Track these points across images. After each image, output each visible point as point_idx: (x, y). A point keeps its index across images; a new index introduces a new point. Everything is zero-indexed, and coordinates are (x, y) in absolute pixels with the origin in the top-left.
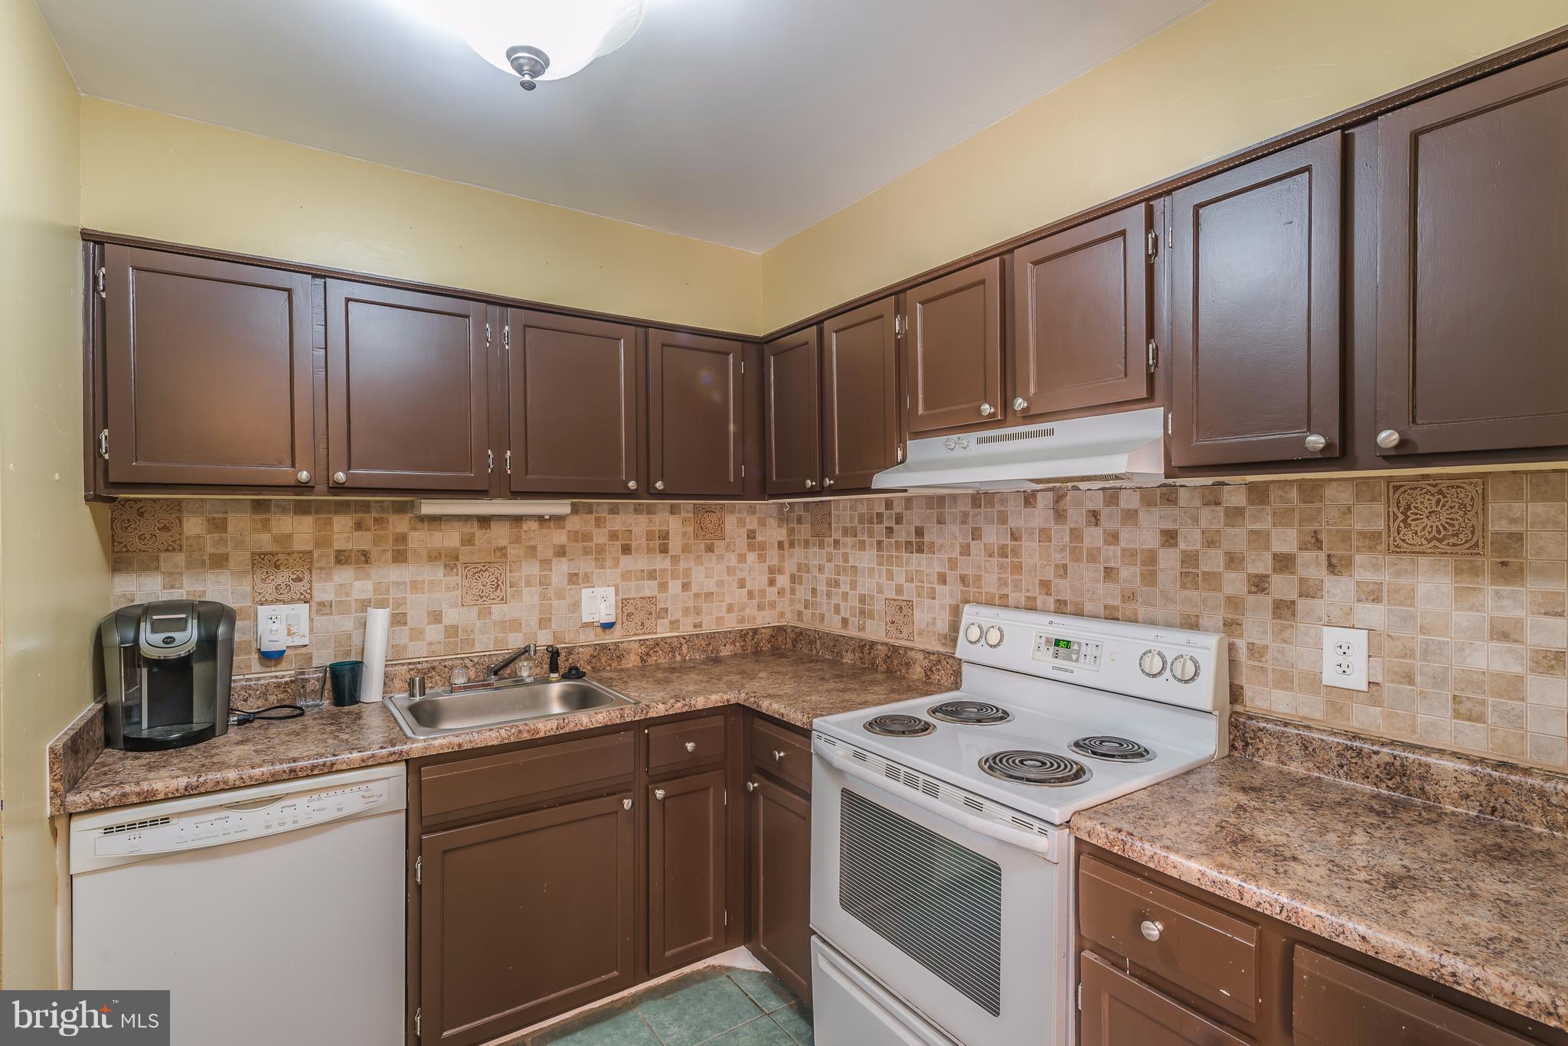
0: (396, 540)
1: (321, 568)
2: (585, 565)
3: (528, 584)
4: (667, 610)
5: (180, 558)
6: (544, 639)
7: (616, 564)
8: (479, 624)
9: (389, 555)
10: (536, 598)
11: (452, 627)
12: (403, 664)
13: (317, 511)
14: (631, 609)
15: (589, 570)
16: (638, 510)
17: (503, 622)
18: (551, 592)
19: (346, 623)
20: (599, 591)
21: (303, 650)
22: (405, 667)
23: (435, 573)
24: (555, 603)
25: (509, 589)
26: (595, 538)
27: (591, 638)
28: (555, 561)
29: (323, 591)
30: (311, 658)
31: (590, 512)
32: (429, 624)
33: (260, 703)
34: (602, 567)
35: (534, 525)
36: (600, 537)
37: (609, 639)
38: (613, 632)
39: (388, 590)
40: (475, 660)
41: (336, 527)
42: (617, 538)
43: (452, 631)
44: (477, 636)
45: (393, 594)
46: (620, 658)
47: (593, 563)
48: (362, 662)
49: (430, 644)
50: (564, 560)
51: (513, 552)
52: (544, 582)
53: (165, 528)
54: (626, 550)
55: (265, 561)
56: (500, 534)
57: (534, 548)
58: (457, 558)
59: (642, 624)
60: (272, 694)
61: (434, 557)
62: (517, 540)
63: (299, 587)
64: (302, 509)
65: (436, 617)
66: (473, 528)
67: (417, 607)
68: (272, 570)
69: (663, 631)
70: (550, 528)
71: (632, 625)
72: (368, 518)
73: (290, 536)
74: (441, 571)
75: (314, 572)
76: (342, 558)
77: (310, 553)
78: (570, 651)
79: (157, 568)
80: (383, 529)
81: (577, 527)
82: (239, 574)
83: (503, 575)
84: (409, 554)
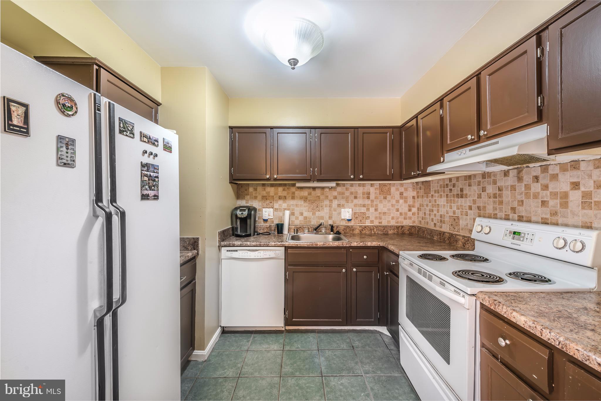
0: (292, 193)
1: (276, 200)
2: (343, 202)
3: (326, 206)
4: (369, 217)
5: (248, 197)
6: (330, 222)
7: (352, 202)
8: (312, 217)
9: (290, 197)
10: (328, 210)
11: (306, 217)
12: (293, 226)
13: (275, 186)
14: (357, 216)
15: (343, 203)
16: (359, 185)
17: (319, 217)
18: (332, 209)
19: (281, 214)
20: (347, 210)
21: (272, 220)
22: (294, 226)
23: (301, 202)
24: (333, 212)
25: (320, 208)
26: (345, 194)
27: (344, 223)
28: (333, 200)
29: (276, 206)
30: (273, 222)
31: (344, 186)
32: (300, 216)
33: (263, 231)
34: (348, 203)
35: (327, 190)
36: (347, 193)
37: (350, 224)
38: (351, 222)
39: (290, 207)
40: (311, 226)
41: (279, 190)
42: (353, 194)
43: (306, 218)
44: (312, 220)
45: (292, 207)
46: (353, 230)
47: (345, 201)
48: (283, 224)
49: (300, 221)
50: (336, 200)
51: (322, 197)
52: (330, 206)
53: (246, 190)
54: (356, 198)
55: (264, 198)
56: (318, 192)
57: (327, 196)
58: (307, 199)
59: (361, 221)
60: (265, 229)
61: (301, 198)
62: (323, 194)
63: (271, 204)
64: (272, 185)
65: (302, 214)
66: (311, 190)
67: (297, 211)
68: (266, 200)
69: (368, 223)
70: (332, 191)
71: (357, 221)
72: (286, 188)
73: (269, 192)
74: (303, 202)
75: (274, 201)
76: (280, 198)
77: (273, 196)
78: (337, 227)
79: (245, 199)
80: (289, 190)
81: (340, 191)
82: (259, 201)
83: (319, 204)
84: (295, 197)
